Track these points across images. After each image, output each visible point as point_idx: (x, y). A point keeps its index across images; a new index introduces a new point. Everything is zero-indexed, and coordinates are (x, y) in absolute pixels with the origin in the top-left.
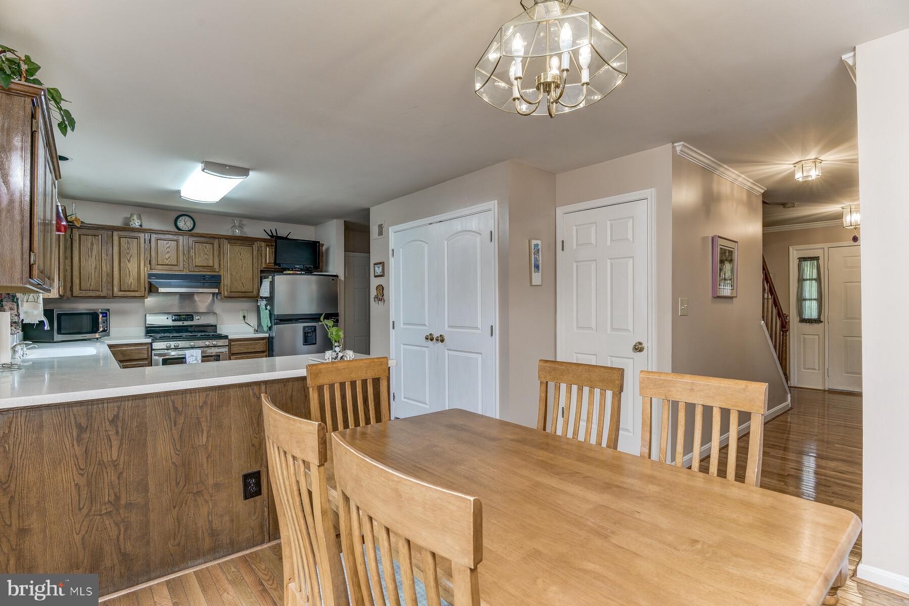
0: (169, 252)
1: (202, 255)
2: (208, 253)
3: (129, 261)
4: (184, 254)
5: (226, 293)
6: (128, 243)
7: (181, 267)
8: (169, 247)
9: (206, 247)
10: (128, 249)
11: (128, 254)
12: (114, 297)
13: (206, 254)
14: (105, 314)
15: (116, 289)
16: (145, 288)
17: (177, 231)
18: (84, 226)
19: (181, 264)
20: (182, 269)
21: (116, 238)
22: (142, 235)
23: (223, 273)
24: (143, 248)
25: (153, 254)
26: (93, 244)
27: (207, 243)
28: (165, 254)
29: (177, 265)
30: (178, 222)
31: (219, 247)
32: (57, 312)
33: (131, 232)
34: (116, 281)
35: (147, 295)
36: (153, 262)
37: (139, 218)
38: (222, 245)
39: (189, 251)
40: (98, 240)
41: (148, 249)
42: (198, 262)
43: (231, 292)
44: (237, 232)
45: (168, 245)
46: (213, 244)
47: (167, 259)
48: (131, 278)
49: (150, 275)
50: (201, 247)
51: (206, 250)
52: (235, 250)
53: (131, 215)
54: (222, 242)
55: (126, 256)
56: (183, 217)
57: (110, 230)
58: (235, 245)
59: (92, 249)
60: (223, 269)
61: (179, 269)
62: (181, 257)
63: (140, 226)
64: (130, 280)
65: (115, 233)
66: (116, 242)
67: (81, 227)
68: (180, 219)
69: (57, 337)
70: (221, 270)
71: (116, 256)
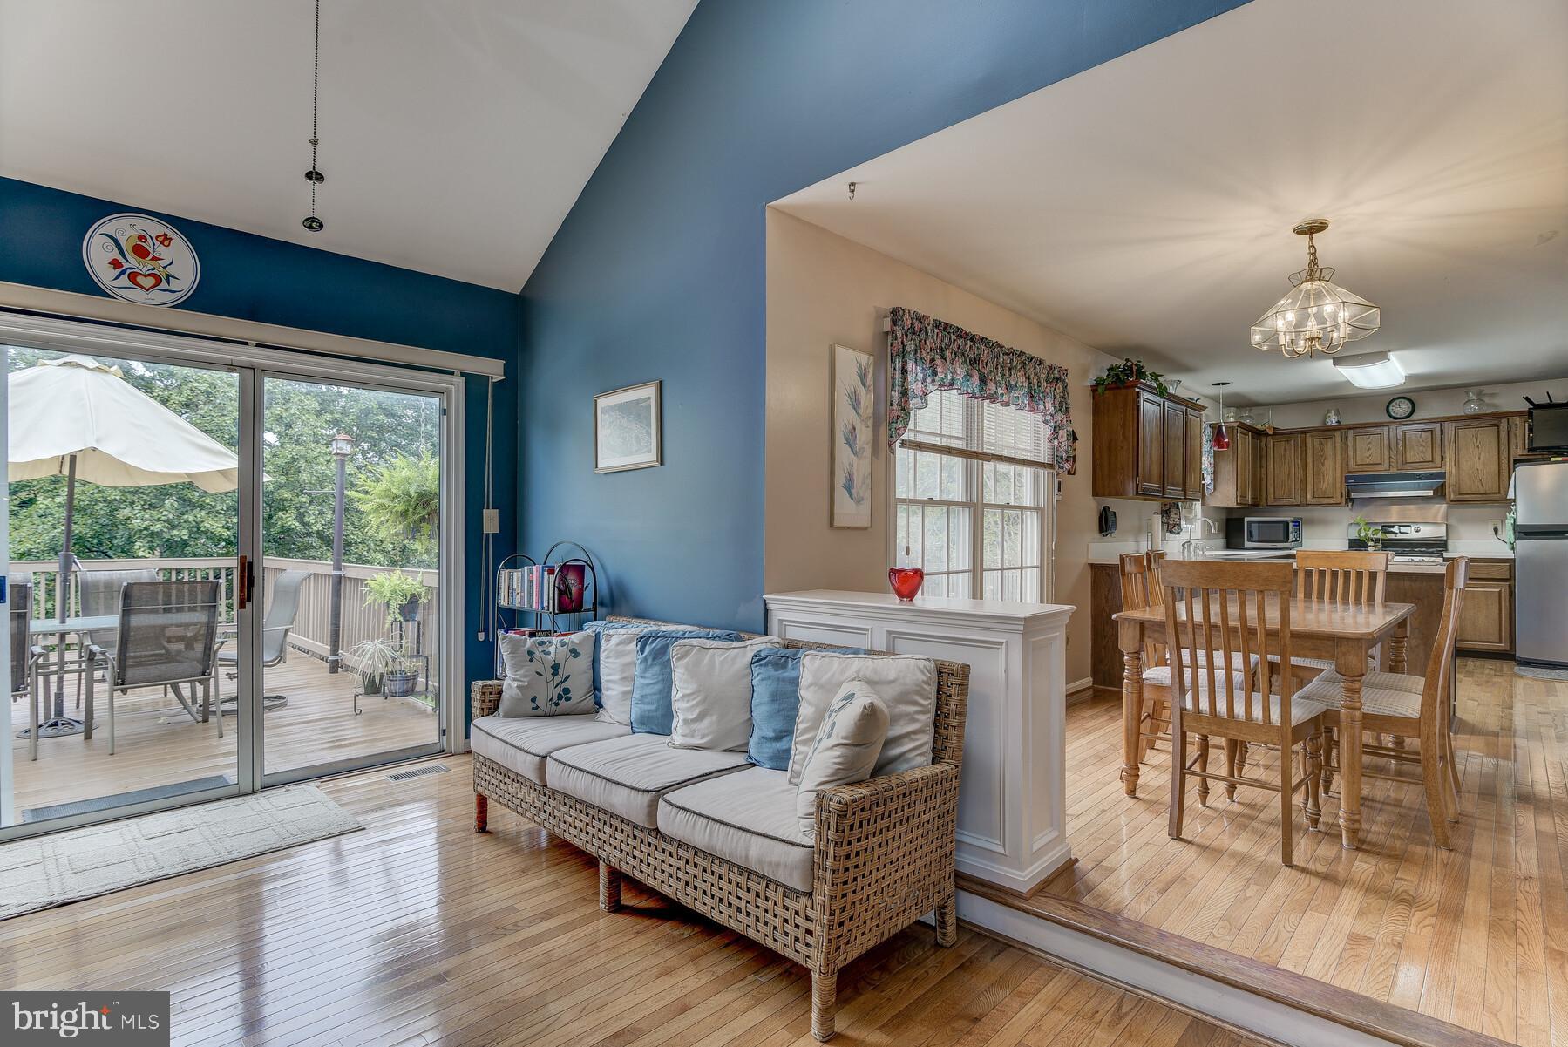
0: (1369, 449)
1: (1415, 447)
2: (1424, 444)
3: (1323, 464)
4: (1390, 448)
5: (1452, 496)
6: (1322, 443)
7: (1386, 465)
8: (1370, 443)
9: (1420, 436)
10: (1322, 450)
11: (1322, 456)
12: (1307, 505)
13: (1421, 445)
14: (1296, 523)
15: (1309, 496)
16: (1342, 493)
17: (1392, 420)
18: (1277, 433)
19: (1387, 462)
20: (1387, 469)
21: (1309, 440)
22: (1338, 433)
23: (1449, 467)
24: (1338, 448)
25: (1351, 453)
26: (1285, 450)
27: (1423, 430)
28: (1366, 451)
29: (1381, 464)
30: (1391, 408)
31: (1442, 434)
32: (1247, 519)
33: (1325, 431)
34: (1309, 487)
35: (1344, 501)
36: (1351, 463)
37: (1337, 413)
38: (1446, 431)
39: (1397, 444)
40: (1291, 445)
41: (1345, 448)
42: (1410, 457)
43: (1460, 494)
44: (1473, 409)
45: (1369, 440)
46: (1432, 431)
47: (1368, 458)
48: (1326, 483)
49: (1347, 478)
50: (1414, 438)
51: (1421, 440)
52: (1467, 435)
53: (1329, 412)
54: (1446, 426)
55: (1319, 458)
56: (1398, 401)
57: (1303, 432)
58: (1467, 427)
59: (1285, 455)
60: (1448, 463)
61: (1382, 470)
62: (1387, 453)
63: (1338, 422)
64: (1324, 486)
65: (1308, 435)
66: (1309, 445)
67: (1274, 434)
68: (1393, 403)
69: (1247, 544)
70: (1445, 465)
71: (1309, 460)
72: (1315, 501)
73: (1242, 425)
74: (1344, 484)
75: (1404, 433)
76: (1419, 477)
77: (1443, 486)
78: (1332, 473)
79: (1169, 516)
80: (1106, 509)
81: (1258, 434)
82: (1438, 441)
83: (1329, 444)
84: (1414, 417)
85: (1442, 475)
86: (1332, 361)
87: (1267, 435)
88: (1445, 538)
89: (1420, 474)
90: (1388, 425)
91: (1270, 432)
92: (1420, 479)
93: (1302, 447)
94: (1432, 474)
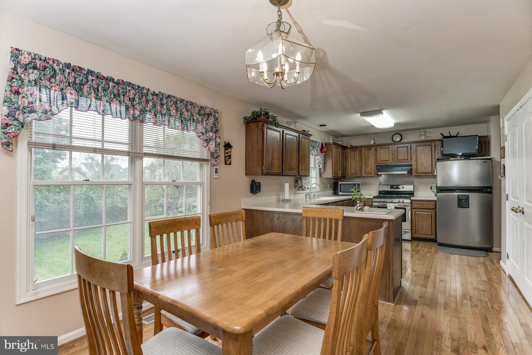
0: (385, 154)
1: (401, 154)
2: (404, 152)
3: (368, 161)
4: (392, 154)
5: (415, 174)
6: (368, 152)
8: (385, 152)
9: (403, 149)
10: (368, 155)
11: (368, 157)
12: (363, 177)
13: (404, 153)
14: (358, 185)
15: (363, 173)
16: (375, 172)
17: (393, 142)
18: (353, 148)
19: (392, 159)
20: (392, 162)
21: (363, 151)
22: (373, 148)
23: (413, 162)
24: (374, 154)
25: (378, 156)
26: (355, 154)
27: (404, 147)
28: (384, 156)
29: (389, 160)
30: (393, 138)
31: (411, 149)
32: (339, 183)
33: (369, 147)
34: (363, 170)
35: (376, 176)
36: (379, 160)
37: (374, 140)
38: (412, 147)
39: (395, 152)
40: (357, 152)
41: (376, 154)
42: (400, 157)
43: (418, 173)
44: (423, 138)
45: (385, 151)
46: (407, 147)
47: (384, 158)
48: (369, 168)
49: (377, 166)
50: (401, 150)
51: (403, 151)
52: (420, 149)
53: (371, 139)
54: (413, 145)
55: (367, 159)
56: (396, 135)
57: (361, 147)
58: (420, 146)
59: (355, 156)
60: (413, 160)
61: (390, 162)
62: (391, 156)
63: (374, 143)
64: (369, 169)
65: (363, 148)
66: (363, 153)
67: (351, 148)
68: (394, 136)
69: (340, 193)
70: (412, 161)
71: (363, 158)
72: (365, 175)
73: (334, 144)
74: (376, 169)
75: (398, 148)
76: (403, 166)
77: (411, 169)
78: (371, 165)
79: (297, 183)
80: (253, 181)
81: (344, 148)
82: (409, 151)
83: (370, 152)
84: (402, 141)
85: (411, 165)
86: (360, 114)
87: (348, 148)
88: (413, 191)
89: (403, 165)
90: (391, 144)
91: (349, 147)
92: (403, 167)
93: (361, 154)
94: (407, 165)
